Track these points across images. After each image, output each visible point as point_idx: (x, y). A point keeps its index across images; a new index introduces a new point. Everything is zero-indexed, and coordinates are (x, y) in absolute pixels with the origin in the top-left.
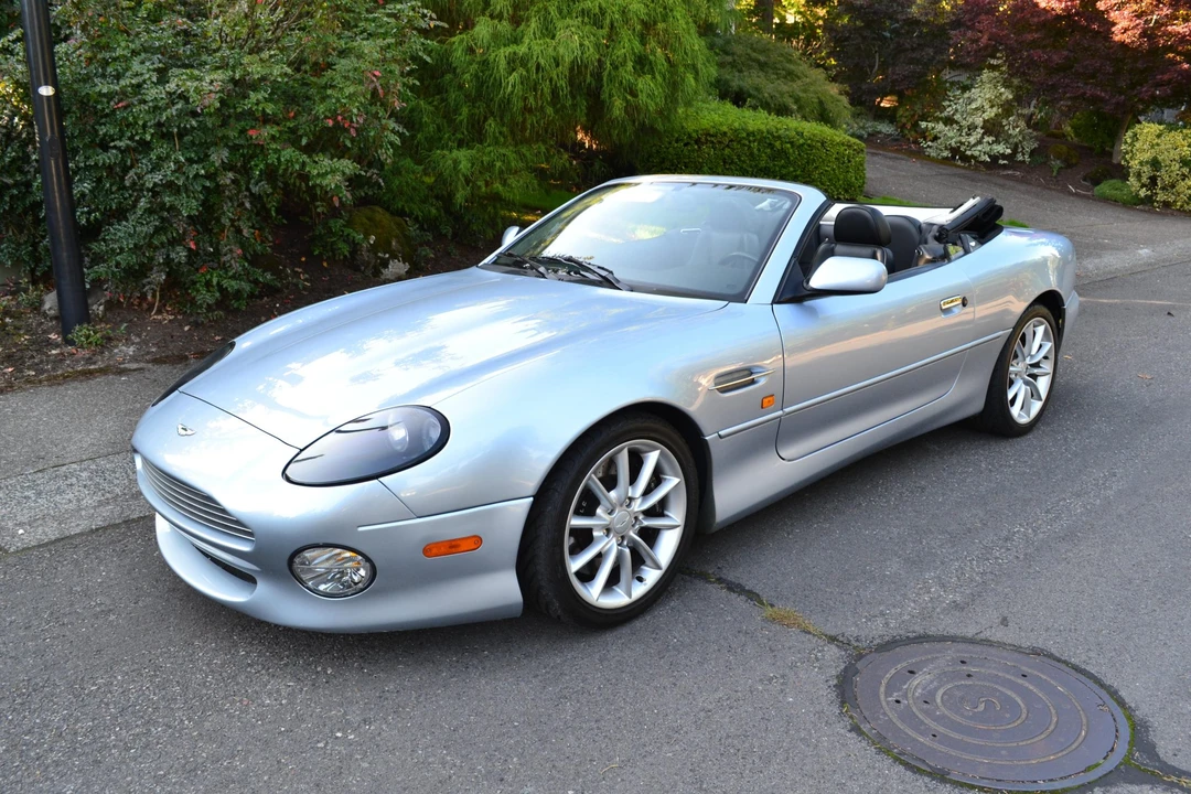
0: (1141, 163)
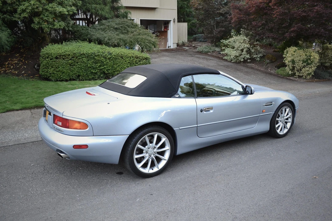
0: (289, 62)
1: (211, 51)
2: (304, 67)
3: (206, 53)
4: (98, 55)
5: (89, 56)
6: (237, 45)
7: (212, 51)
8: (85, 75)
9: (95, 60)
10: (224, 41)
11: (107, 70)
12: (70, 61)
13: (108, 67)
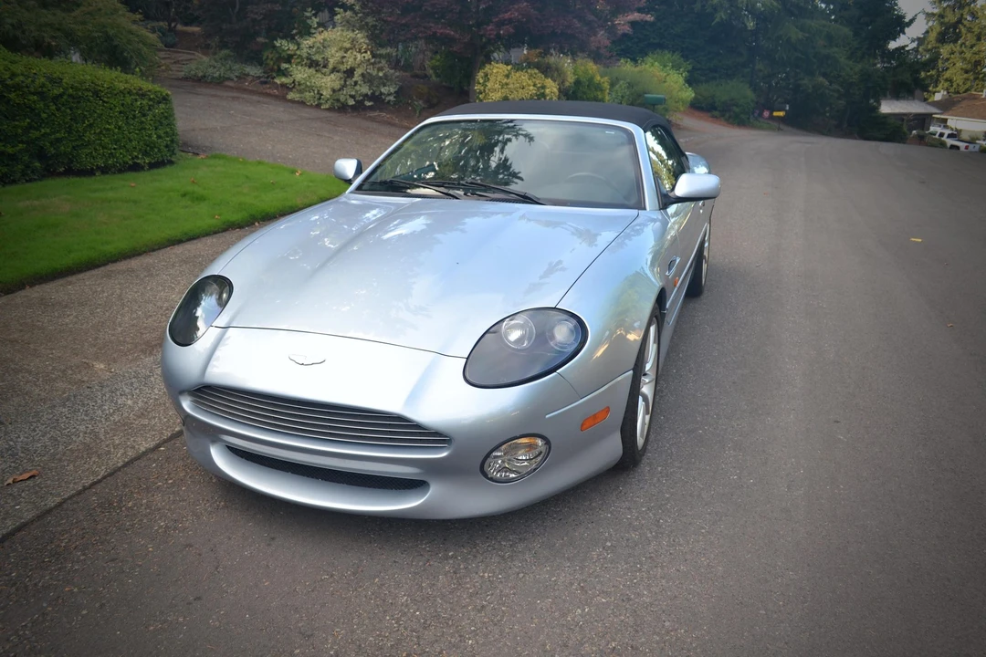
1: (232, 76)
3: (219, 82)
6: (333, 56)
7: (237, 77)
10: (284, 42)
13: (55, 133)
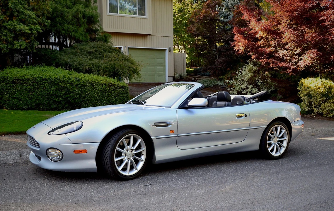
0: (304, 96)
2: (324, 102)
4: (63, 81)
5: (52, 82)
8: (46, 104)
9: (60, 86)
11: (73, 99)
12: (29, 87)
13: (75, 96)
